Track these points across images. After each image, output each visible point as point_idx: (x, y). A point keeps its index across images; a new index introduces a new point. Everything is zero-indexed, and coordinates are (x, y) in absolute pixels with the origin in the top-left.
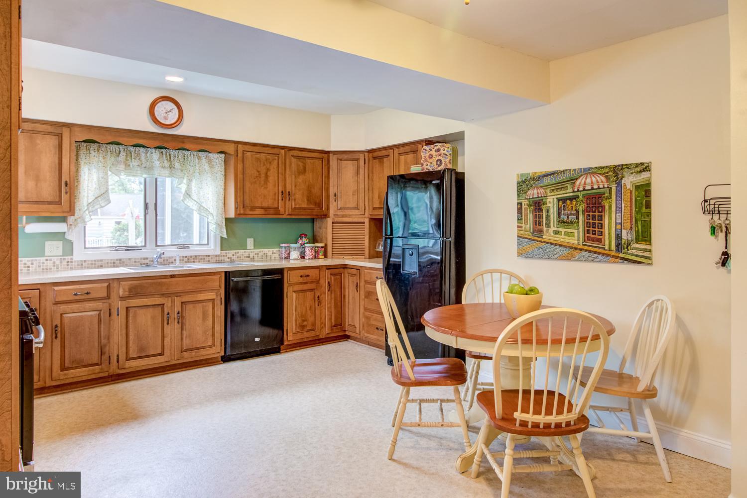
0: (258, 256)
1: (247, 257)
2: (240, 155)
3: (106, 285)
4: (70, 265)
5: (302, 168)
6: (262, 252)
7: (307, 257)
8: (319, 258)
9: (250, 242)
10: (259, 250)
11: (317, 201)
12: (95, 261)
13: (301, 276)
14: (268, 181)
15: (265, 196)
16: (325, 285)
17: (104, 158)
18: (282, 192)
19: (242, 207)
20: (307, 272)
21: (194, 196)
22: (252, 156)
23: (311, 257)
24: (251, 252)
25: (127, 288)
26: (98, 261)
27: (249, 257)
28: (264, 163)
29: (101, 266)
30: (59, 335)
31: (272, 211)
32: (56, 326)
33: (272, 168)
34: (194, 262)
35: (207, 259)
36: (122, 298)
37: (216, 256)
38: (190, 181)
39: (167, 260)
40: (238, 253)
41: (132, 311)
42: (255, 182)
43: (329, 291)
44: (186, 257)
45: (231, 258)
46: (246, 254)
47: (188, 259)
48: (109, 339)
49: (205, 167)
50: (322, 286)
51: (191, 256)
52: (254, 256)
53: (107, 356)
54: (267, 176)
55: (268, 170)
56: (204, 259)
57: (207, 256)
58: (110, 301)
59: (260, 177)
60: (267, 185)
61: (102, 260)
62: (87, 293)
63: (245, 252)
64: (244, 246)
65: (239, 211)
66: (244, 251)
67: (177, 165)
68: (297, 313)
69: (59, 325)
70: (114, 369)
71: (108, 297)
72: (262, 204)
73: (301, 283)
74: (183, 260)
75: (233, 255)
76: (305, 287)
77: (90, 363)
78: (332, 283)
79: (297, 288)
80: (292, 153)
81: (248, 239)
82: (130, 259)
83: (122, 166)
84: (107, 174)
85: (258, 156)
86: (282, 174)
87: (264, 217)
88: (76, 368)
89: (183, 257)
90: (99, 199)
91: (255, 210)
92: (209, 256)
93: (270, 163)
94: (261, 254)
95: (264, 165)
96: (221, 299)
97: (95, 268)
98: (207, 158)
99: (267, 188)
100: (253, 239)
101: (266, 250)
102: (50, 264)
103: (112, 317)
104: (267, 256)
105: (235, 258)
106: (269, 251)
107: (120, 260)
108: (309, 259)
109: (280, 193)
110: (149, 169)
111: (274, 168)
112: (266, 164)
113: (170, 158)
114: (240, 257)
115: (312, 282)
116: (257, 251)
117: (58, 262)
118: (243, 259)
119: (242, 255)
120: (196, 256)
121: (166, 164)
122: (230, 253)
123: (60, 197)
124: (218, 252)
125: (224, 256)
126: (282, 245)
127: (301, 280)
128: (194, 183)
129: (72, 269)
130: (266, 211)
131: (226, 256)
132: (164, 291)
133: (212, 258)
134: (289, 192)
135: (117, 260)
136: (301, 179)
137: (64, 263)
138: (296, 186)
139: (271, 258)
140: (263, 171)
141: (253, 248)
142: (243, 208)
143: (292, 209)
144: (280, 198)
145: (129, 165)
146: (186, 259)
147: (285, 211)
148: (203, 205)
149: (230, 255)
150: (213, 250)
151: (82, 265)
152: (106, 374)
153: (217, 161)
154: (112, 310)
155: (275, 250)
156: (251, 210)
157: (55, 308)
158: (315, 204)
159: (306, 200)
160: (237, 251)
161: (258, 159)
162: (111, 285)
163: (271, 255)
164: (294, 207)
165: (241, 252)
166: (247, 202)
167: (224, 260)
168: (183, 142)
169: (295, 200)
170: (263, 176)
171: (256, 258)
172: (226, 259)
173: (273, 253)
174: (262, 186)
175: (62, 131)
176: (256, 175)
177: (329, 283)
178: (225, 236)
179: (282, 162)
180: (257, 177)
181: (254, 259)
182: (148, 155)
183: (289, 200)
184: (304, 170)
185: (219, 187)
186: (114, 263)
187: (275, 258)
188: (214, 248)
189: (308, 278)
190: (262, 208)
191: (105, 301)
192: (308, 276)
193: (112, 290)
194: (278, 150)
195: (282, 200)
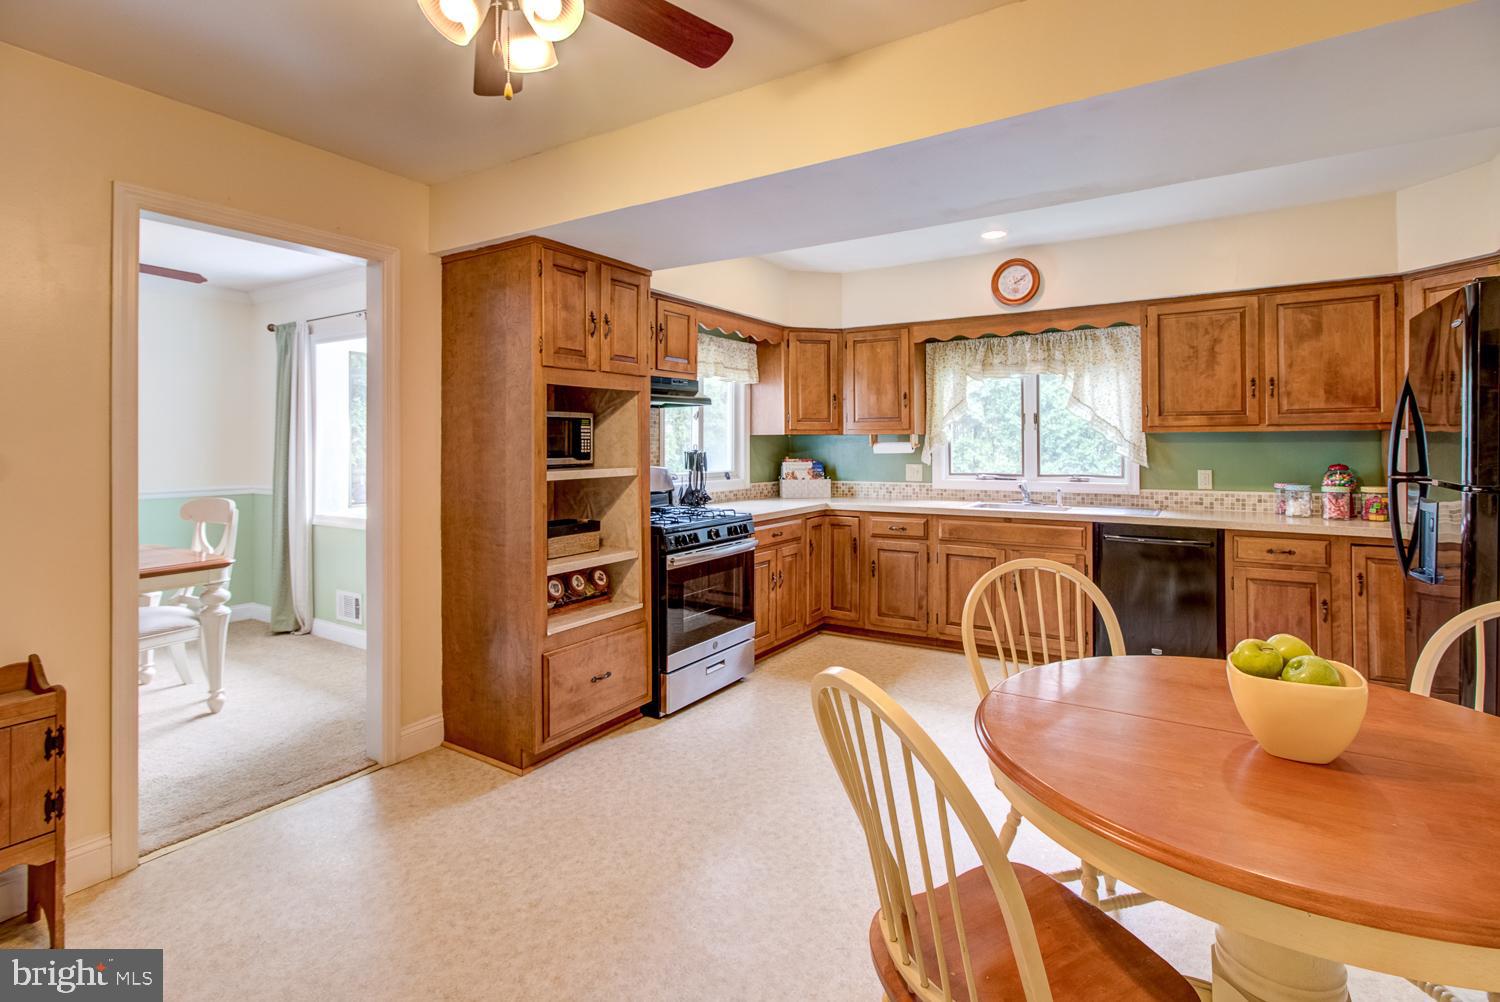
0: (1222, 504)
1: (1196, 503)
2: (1153, 323)
3: (923, 521)
4: (929, 494)
5: (1309, 326)
6: (1233, 496)
7: (1326, 516)
8: (1368, 520)
9: (1204, 477)
10: (1224, 493)
11: (1360, 394)
12: (956, 491)
13: (1270, 551)
14: (1218, 364)
15: (1208, 392)
16: (1347, 580)
17: (962, 358)
18: (1253, 381)
19: (1157, 413)
20: (1287, 544)
21: (1088, 400)
22: (1178, 322)
23: (1334, 515)
24: (1207, 495)
25: (947, 528)
26: (960, 491)
27: (1201, 504)
28: (1206, 330)
29: (964, 499)
30: (876, 573)
31: (1226, 419)
32: (874, 563)
33: (1225, 337)
34: (1092, 503)
35: (1116, 500)
36: (943, 541)
37: (1133, 496)
38: (1078, 376)
39: (1049, 497)
40: (1177, 494)
41: (953, 559)
42: (1187, 366)
43: (1361, 594)
44: (1079, 495)
45: (1162, 502)
46: (1196, 499)
47: (1083, 499)
48: (927, 591)
49: (1106, 352)
50: (1337, 581)
51: (1088, 495)
52: (1212, 504)
53: (924, 611)
54: (1212, 352)
55: (1216, 341)
56: (1110, 500)
57: (1114, 495)
58: (928, 543)
59: (1197, 358)
60: (1213, 370)
61: (963, 491)
62: (903, 529)
63: (1192, 494)
64: (1192, 484)
65: (1152, 421)
66: (1188, 492)
67: (1058, 355)
68: (1259, 625)
69: (876, 562)
70: (933, 632)
71: (926, 537)
72: (1201, 407)
73: (1272, 566)
74: (1074, 499)
75: (1167, 498)
76: (1284, 575)
77: (906, 614)
78: (1373, 578)
79: (1256, 573)
80: (1279, 298)
81: (1199, 472)
82: (997, 492)
83: (979, 367)
84: (965, 379)
85: (1191, 319)
86: (1252, 346)
87: (1207, 429)
88: (892, 617)
89: (1074, 494)
90: (953, 411)
91: (1186, 419)
92: (1119, 496)
93: (1222, 327)
94: (1228, 501)
95: (1207, 332)
96: (1086, 566)
97: (956, 500)
98: (1110, 336)
99: (1215, 375)
100: (1210, 472)
101: (1242, 494)
102: (909, 491)
103: (931, 564)
104: (1244, 505)
105: (1169, 502)
106: (1249, 496)
107: (986, 492)
108: (1331, 518)
109: (1248, 383)
110: (1020, 365)
111: (1230, 336)
112: (1210, 330)
113: (1048, 345)
114: (1182, 503)
115: (1304, 568)
116: (1218, 494)
117: (917, 490)
118: (1187, 507)
119: (1187, 499)
120: (1096, 495)
121: (1041, 355)
122: (1161, 494)
123: (900, 411)
124: (1135, 490)
125: (1147, 498)
126: (1278, 486)
127: (1270, 558)
128: (1087, 380)
129: (932, 498)
130: (1212, 419)
131: (1152, 498)
132: (994, 538)
133: (1124, 500)
134: (1272, 380)
135: (982, 491)
136: (1306, 349)
137: (924, 490)
138: (1290, 366)
139: (1254, 509)
140: (1203, 343)
141: (1211, 487)
142: (1160, 414)
143: (1279, 413)
144: (1249, 394)
145: (991, 364)
146: (1079, 498)
147: (1261, 419)
148: (1098, 413)
149: (1160, 498)
150: (1127, 487)
151: (942, 495)
152: (924, 635)
153: (1128, 338)
154: (931, 555)
155: (1264, 495)
156: (1176, 419)
157: (873, 540)
158: (1354, 399)
159: (1322, 392)
160: (1231, 492)
161: (1192, 324)
162: (930, 522)
163: (1255, 505)
164: (1285, 407)
165: (1183, 493)
166: (1168, 405)
167: (1148, 505)
168: (1050, 320)
169: (1289, 394)
170: (1204, 355)
171: (1217, 506)
172: (1151, 503)
173: (1260, 501)
174: (1202, 373)
175: (900, 335)
176: (1186, 355)
177: (1360, 576)
178: (1145, 464)
179: (1252, 322)
180: (1189, 357)
181: (1212, 508)
182: (1017, 345)
183: (1272, 395)
184: (1318, 329)
185: (1134, 382)
186: (978, 495)
187: (1265, 510)
188: (1130, 484)
189: (1290, 557)
190: (1203, 414)
191: (924, 542)
192: (1290, 553)
193: (930, 529)
194: (1243, 298)
195: (1254, 395)
